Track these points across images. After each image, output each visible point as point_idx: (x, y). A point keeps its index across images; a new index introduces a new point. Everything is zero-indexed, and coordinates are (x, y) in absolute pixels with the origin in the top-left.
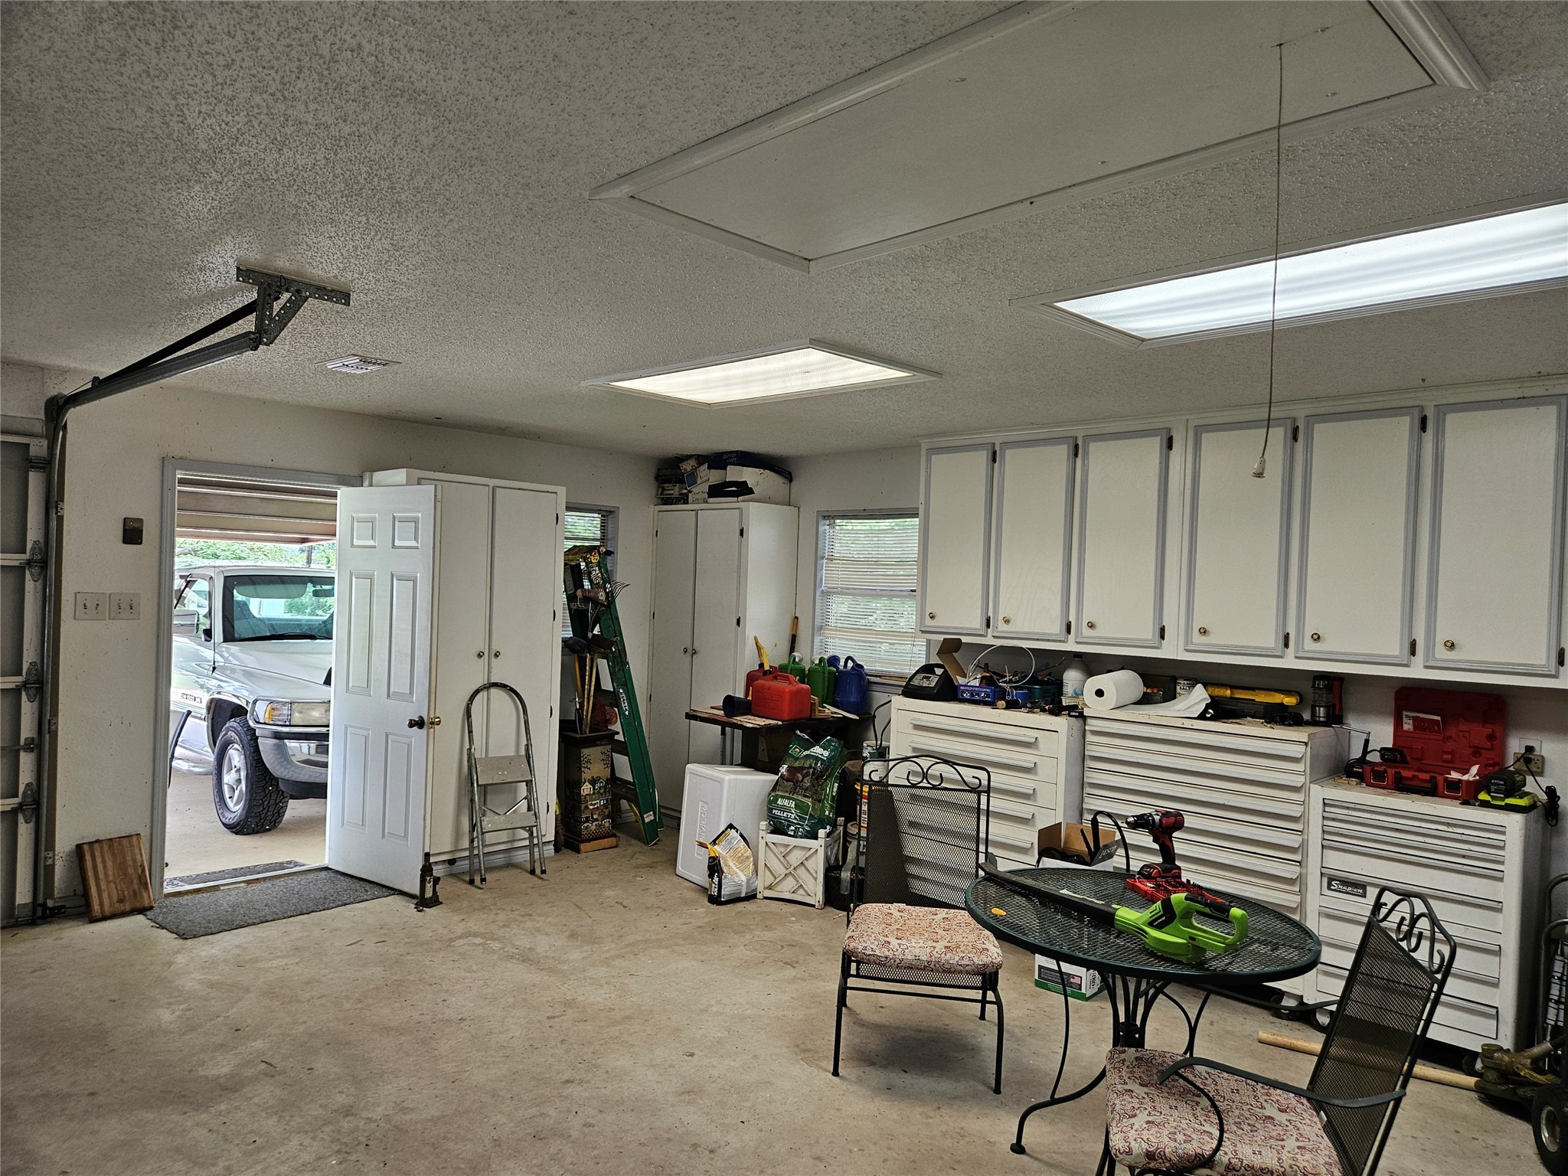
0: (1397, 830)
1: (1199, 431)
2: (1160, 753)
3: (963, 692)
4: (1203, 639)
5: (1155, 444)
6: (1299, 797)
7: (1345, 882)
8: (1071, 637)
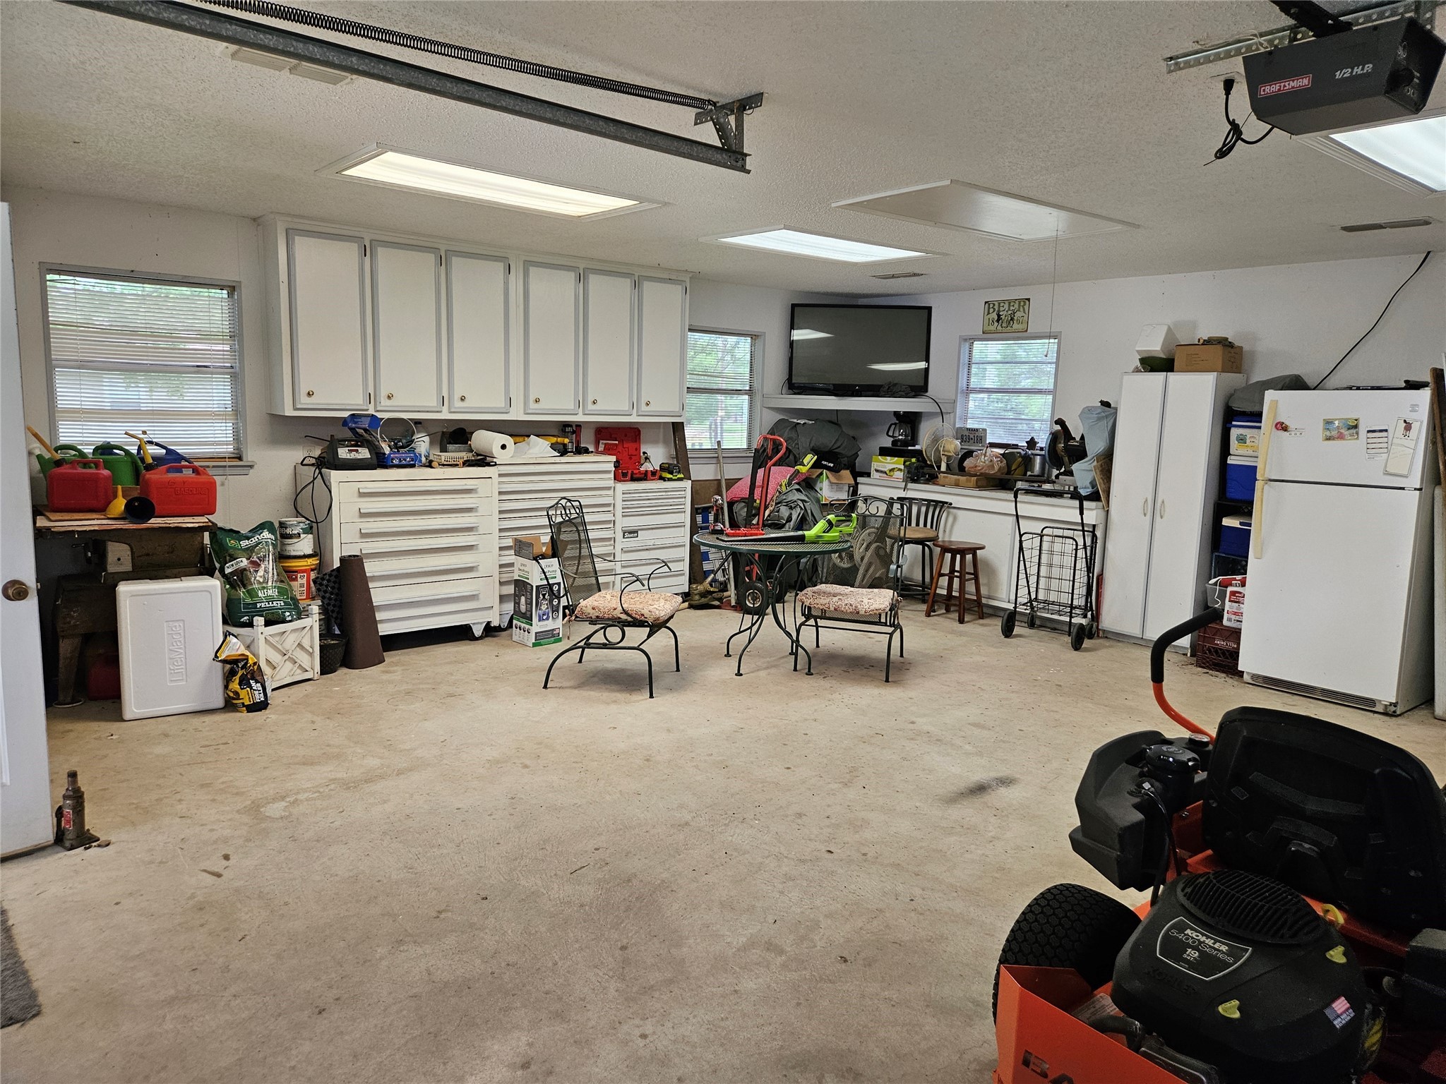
0: (649, 499)
1: (528, 264)
2: (532, 482)
3: (393, 459)
4: (536, 406)
5: (500, 266)
6: (611, 492)
7: (630, 532)
8: (445, 409)
